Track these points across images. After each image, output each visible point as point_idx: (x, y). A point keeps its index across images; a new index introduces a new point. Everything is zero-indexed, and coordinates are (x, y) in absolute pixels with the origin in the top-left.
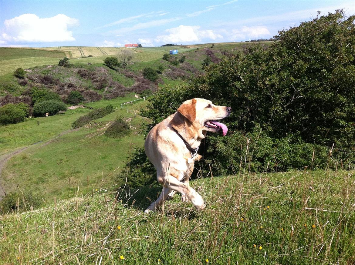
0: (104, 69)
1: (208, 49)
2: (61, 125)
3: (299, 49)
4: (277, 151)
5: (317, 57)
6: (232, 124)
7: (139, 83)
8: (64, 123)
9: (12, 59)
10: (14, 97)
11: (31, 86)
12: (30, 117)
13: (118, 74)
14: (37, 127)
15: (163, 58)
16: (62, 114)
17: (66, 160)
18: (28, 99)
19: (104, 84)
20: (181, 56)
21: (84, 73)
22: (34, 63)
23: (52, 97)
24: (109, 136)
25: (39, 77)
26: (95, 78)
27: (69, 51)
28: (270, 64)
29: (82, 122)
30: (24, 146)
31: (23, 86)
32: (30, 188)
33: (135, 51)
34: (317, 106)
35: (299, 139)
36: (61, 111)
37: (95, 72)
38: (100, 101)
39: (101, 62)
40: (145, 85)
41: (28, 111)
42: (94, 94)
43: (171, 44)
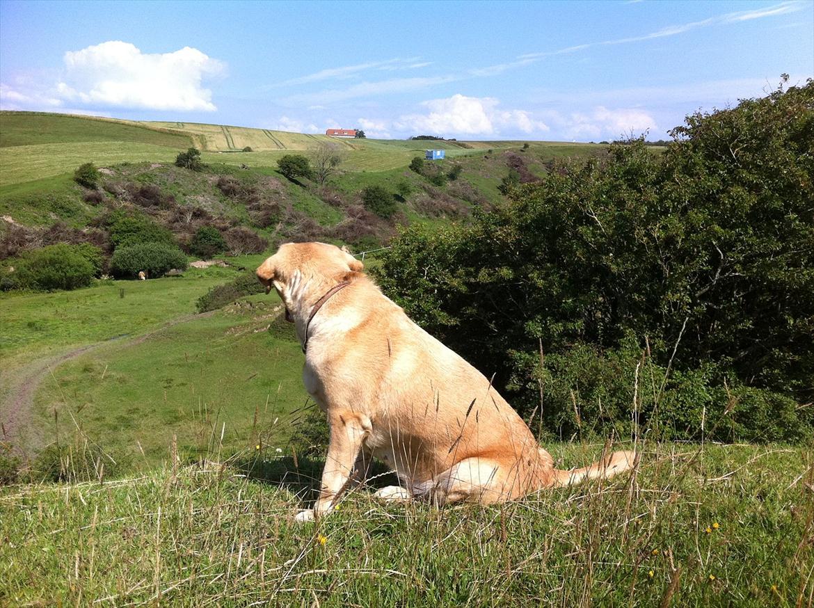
0: (276, 182)
1: (513, 153)
2: (173, 302)
3: (733, 161)
4: (677, 400)
5: (776, 183)
6: (570, 326)
7: (351, 219)
8: (179, 298)
9: (73, 141)
10: (71, 229)
11: (111, 208)
12: (105, 277)
13: (307, 195)
14: (118, 303)
15: (410, 167)
16: (176, 278)
17: (180, 380)
18: (101, 236)
19: (273, 215)
20: (450, 165)
21: (231, 187)
22: (120, 154)
23: (157, 235)
24: (278, 334)
25: (130, 189)
26: (256, 200)
27: (202, 135)
28: (666, 190)
29: (221, 298)
30: (87, 343)
31: (93, 205)
32: (99, 439)
33: (349, 147)
34: (771, 301)
35: (731, 375)
36: (173, 271)
37: (255, 186)
38: (264, 254)
39: (271, 166)
40: (366, 224)
41: (100, 264)
42: (250, 237)
43: (431, 137)
